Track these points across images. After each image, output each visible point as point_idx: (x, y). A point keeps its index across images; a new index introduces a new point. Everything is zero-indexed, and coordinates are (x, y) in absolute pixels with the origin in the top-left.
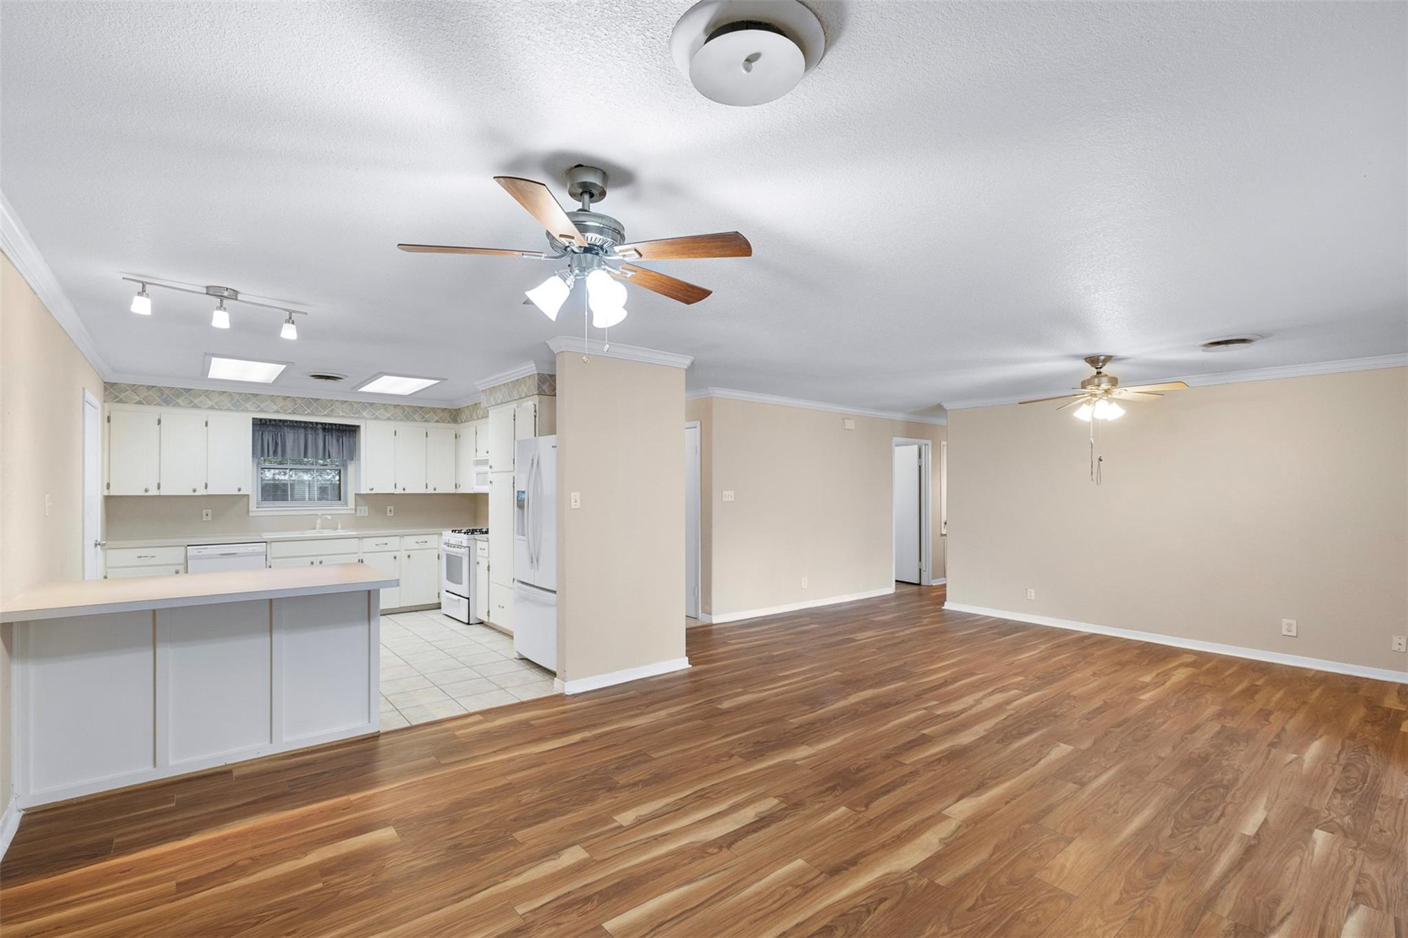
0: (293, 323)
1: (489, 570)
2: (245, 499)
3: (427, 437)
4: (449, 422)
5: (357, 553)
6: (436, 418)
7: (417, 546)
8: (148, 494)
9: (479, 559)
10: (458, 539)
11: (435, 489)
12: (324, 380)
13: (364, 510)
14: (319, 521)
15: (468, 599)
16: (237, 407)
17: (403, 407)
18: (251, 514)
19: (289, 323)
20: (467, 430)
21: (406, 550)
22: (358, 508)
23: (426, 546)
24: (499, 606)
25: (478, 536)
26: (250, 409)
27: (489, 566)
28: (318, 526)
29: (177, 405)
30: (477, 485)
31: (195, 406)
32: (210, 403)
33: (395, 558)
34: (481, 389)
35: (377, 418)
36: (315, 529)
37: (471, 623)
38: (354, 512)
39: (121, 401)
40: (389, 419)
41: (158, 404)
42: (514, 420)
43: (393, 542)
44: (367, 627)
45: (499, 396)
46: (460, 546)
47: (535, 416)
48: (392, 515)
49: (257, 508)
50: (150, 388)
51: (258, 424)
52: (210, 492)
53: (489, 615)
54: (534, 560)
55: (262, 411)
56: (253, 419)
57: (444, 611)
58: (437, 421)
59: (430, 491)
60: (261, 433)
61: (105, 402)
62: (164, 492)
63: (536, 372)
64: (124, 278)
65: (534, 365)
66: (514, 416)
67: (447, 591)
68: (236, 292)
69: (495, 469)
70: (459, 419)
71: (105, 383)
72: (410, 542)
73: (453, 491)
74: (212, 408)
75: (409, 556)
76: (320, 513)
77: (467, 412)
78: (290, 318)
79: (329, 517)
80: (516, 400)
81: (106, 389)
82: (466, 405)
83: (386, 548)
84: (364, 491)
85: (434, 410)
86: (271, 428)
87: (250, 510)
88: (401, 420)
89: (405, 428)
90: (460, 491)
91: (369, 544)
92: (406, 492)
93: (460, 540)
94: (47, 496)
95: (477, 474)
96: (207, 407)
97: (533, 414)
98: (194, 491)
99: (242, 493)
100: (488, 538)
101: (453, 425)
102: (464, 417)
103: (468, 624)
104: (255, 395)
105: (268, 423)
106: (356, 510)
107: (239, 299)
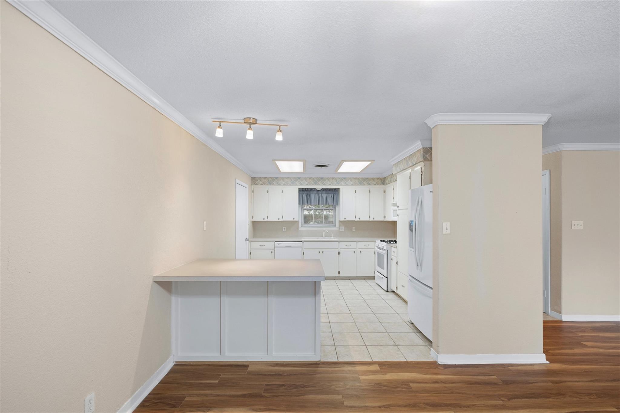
0: (281, 132)
1: (397, 264)
2: (297, 222)
3: (370, 193)
4: (380, 185)
5: (338, 249)
6: (374, 183)
7: (365, 247)
8: (264, 220)
9: (393, 257)
10: (382, 245)
11: (374, 219)
12: (320, 167)
13: (343, 228)
14: (324, 233)
15: (387, 278)
16: (293, 184)
17: (358, 179)
18: (299, 229)
19: (279, 132)
20: (389, 188)
21: (359, 249)
22: (340, 228)
23: (369, 247)
24: (402, 286)
25: (392, 245)
26: (298, 184)
27: (397, 262)
28: (324, 235)
29: (273, 184)
30: (394, 216)
31: (279, 185)
32: (284, 183)
33: (354, 252)
34: (393, 164)
35: (347, 185)
36: (323, 236)
37: (388, 291)
38: (338, 229)
39: (256, 184)
40: (352, 185)
41: (267, 185)
42: (410, 178)
43: (353, 244)
44: (314, 299)
45: (402, 166)
46: (383, 249)
47: (422, 175)
48: (355, 231)
49: (302, 226)
50: (265, 178)
51: (301, 191)
52: (284, 219)
53: (397, 289)
54: (419, 265)
55: (302, 185)
56: (299, 188)
57: (377, 281)
58: (375, 185)
59: (371, 219)
60: (302, 194)
61: (252, 185)
62: (269, 220)
63: (422, 147)
64: (213, 121)
65: (420, 142)
66: (410, 176)
67: (378, 272)
68: (256, 120)
69: (400, 208)
70: (385, 183)
71: (252, 178)
72: (361, 245)
73: (382, 219)
74: (284, 185)
75: (361, 252)
76: (324, 229)
77: (389, 178)
78: (280, 129)
79: (327, 231)
80: (410, 167)
81: (252, 180)
82: (388, 175)
83: (350, 247)
84: (342, 219)
85: (373, 179)
86: (306, 192)
87: (299, 227)
88: (358, 185)
89: (359, 188)
90: (386, 219)
91: (343, 245)
92: (360, 220)
93: (383, 246)
94: (205, 222)
95: (394, 211)
96: (282, 184)
97: (420, 173)
98: (279, 219)
99: (295, 220)
100: (396, 246)
101: (382, 186)
102: (387, 181)
103: (387, 291)
104: (300, 178)
105: (305, 190)
106: (339, 228)
107: (257, 123)
